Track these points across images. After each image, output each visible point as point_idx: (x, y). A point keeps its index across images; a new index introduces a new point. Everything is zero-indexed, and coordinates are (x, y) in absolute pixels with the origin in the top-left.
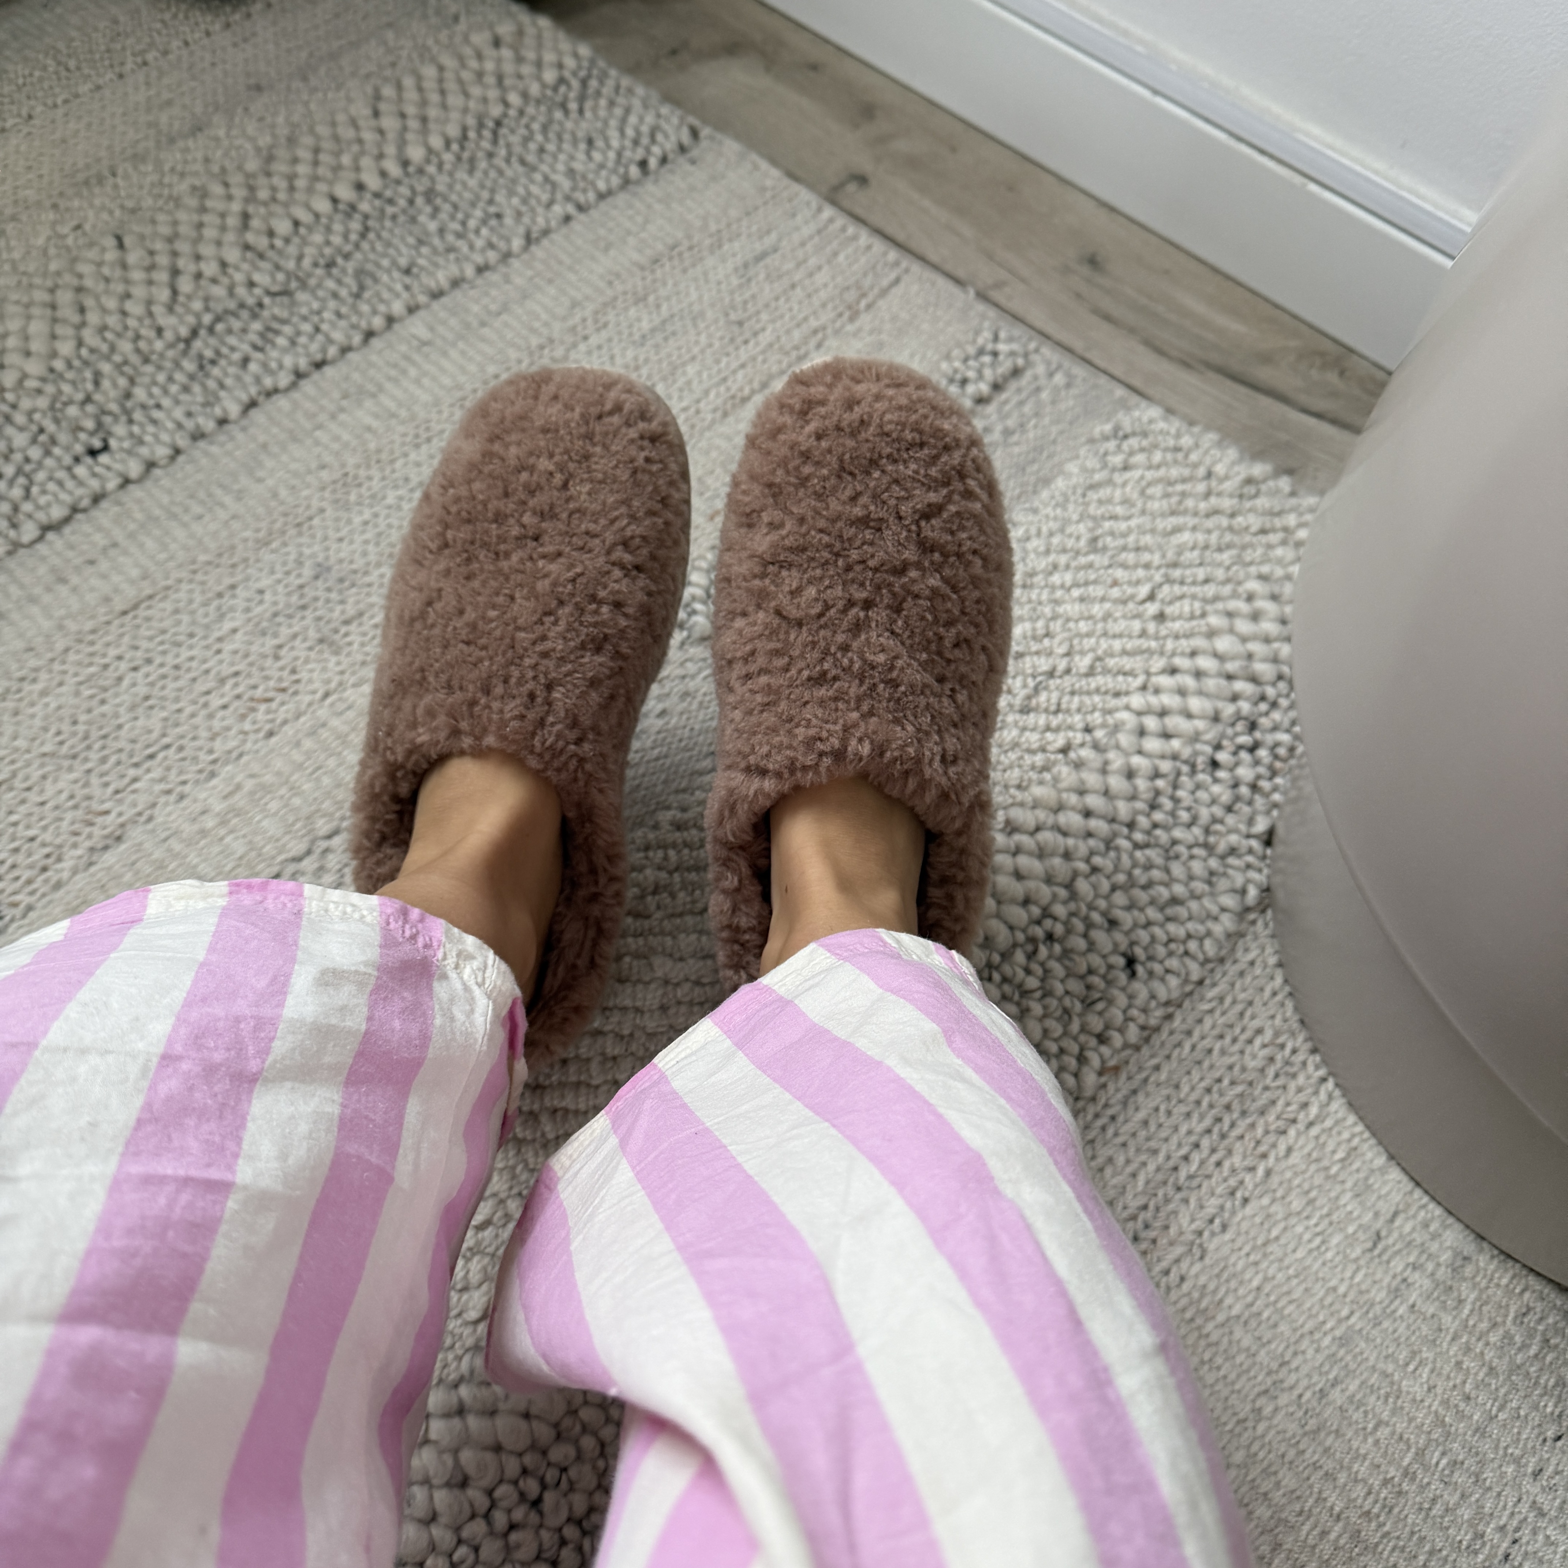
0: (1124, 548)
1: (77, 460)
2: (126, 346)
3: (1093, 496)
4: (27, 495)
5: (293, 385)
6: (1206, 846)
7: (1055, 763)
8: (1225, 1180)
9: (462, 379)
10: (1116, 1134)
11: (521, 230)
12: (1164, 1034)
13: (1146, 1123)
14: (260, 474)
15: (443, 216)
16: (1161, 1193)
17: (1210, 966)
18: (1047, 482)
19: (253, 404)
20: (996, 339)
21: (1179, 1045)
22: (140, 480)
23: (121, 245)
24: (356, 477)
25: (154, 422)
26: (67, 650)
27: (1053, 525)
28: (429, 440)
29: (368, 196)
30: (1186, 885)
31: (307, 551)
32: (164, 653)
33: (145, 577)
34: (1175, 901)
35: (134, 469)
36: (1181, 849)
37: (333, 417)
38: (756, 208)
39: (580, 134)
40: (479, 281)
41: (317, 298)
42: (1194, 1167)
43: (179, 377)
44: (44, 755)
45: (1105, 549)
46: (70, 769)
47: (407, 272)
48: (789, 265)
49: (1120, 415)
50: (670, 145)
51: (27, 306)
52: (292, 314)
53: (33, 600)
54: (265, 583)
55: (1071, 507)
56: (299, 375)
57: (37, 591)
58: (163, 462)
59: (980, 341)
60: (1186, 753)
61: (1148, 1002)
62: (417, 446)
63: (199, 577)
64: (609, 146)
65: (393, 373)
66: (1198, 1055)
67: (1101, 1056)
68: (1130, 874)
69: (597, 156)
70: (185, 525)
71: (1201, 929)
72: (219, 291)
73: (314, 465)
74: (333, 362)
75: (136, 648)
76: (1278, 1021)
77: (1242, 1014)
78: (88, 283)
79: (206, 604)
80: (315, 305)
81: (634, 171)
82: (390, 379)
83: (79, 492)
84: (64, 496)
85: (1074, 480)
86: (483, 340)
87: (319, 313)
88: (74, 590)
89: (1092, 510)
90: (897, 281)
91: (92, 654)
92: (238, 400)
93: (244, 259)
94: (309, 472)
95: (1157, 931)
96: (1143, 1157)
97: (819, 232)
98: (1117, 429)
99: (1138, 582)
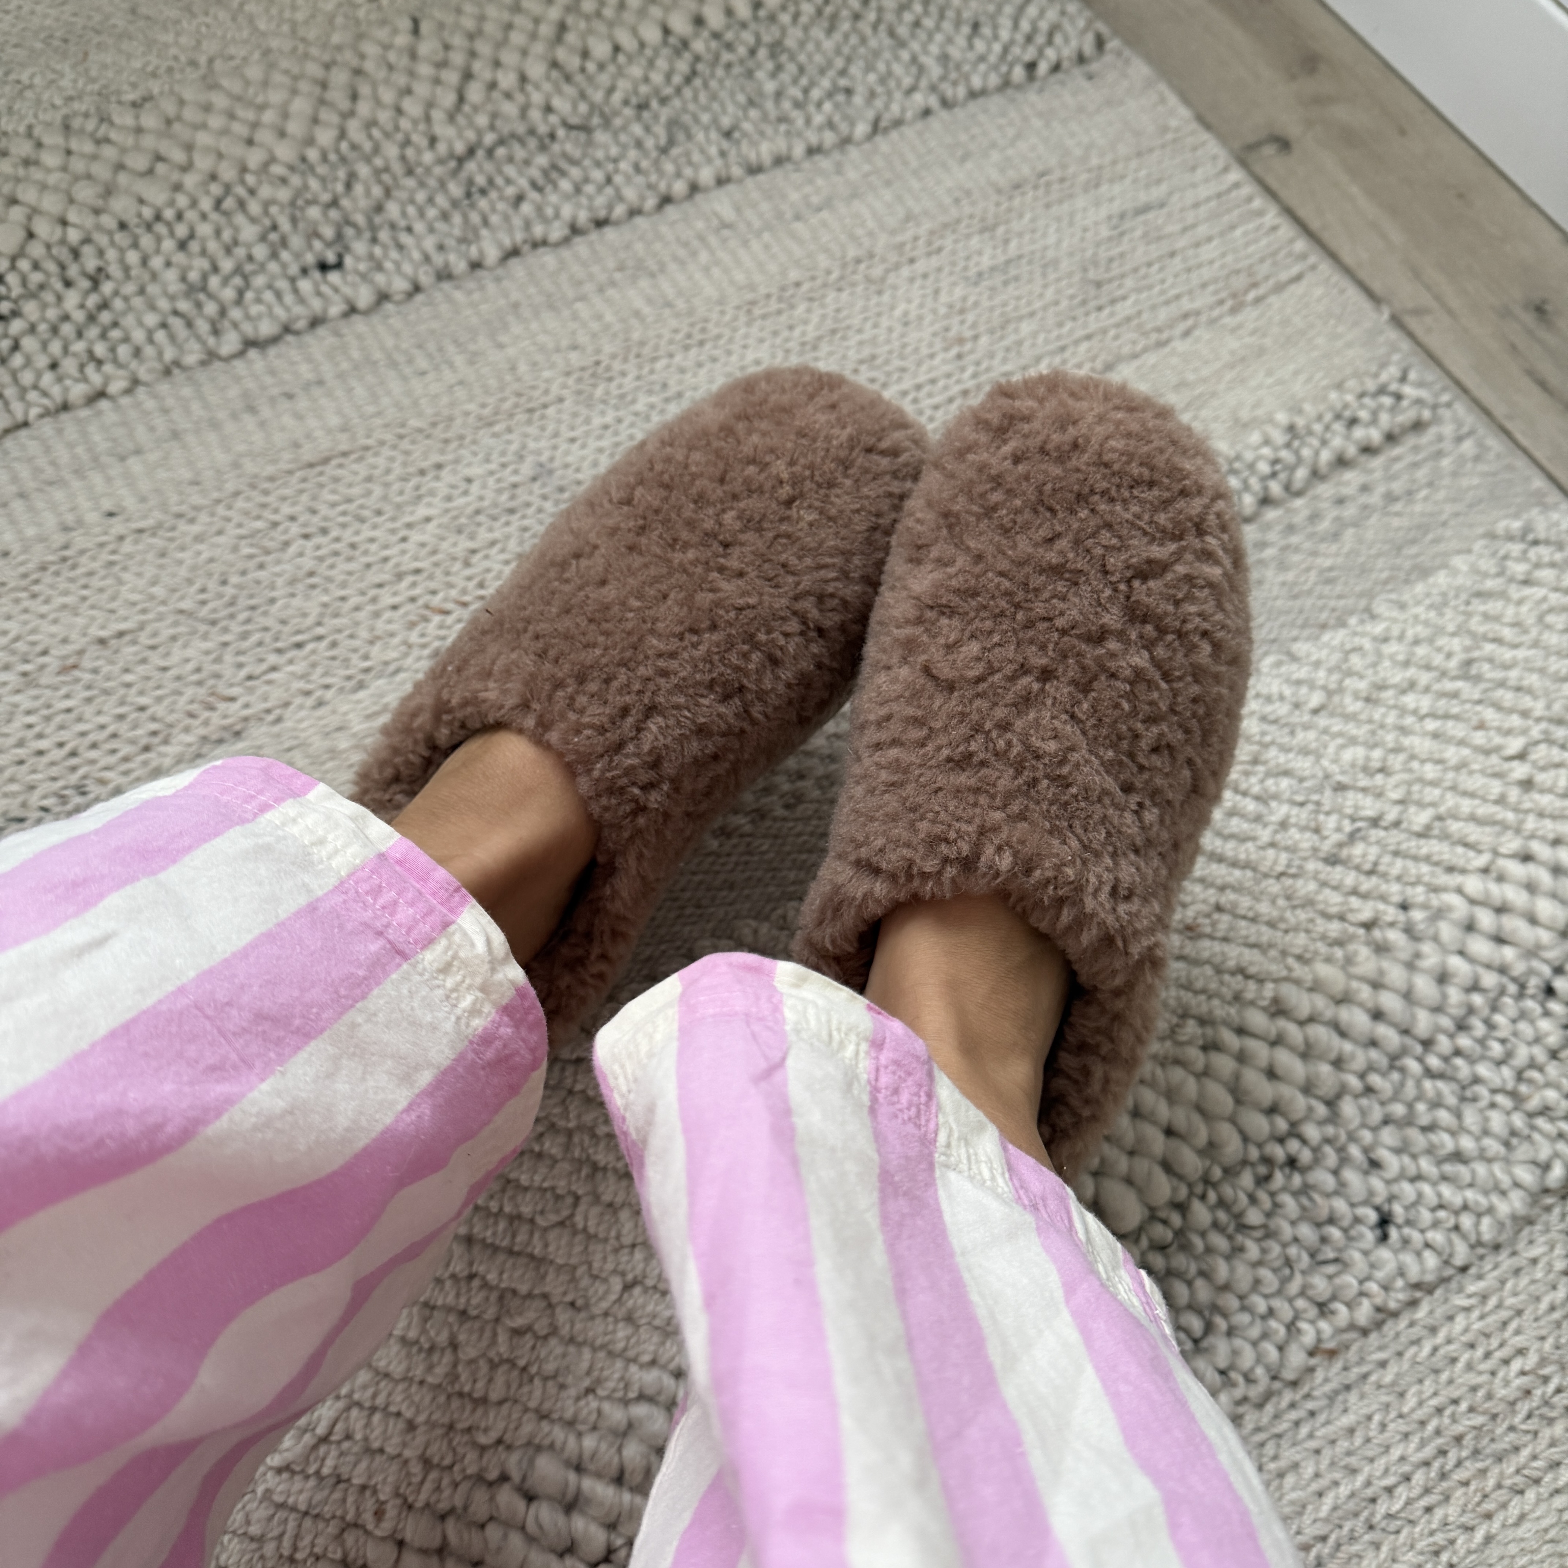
0: (1502, 684)
1: (304, 271)
2: (392, 151)
3: (1479, 606)
4: (239, 300)
5: (566, 241)
6: (1513, 1094)
7: (1352, 938)
8: (1432, 1533)
9: (758, 278)
10: (1311, 1436)
11: (870, 114)
12: (1403, 1323)
13: (1351, 1431)
14: (503, 338)
15: (785, 77)
16: (1348, 1526)
17: (1481, 1251)
18: (1425, 573)
19: (514, 252)
20: (1403, 379)
21: (1417, 1342)
22: (367, 313)
23: (416, 31)
24: (608, 369)
25: (400, 247)
26: (237, 494)
27: (1421, 631)
28: (701, 343)
29: (705, 34)
30: (1478, 1139)
31: (532, 445)
32: (344, 526)
33: (344, 429)
34: (1458, 1156)
35: (364, 297)
36: (1482, 1091)
37: (601, 290)
38: (1151, 150)
39: (966, 15)
40: (806, 165)
41: (617, 142)
42: (1397, 1506)
43: (441, 200)
44: (181, 612)
45: (1478, 679)
46: (205, 637)
47: (728, 134)
48: (1173, 228)
49: (1535, 512)
50: (1068, 52)
51: (296, 78)
52: (585, 155)
53: (215, 425)
54: (475, 471)
55: (1449, 613)
56: (575, 230)
57: (222, 415)
58: (398, 297)
59: (1384, 377)
60: (1519, 968)
61: (1393, 1279)
62: (687, 348)
63: (405, 445)
64: (996, 37)
65: (682, 253)
66: (1438, 1360)
67: (1318, 1332)
68: (1410, 1106)
69: (980, 46)
70: (405, 379)
71: (1483, 1201)
72: (510, 109)
73: (565, 343)
74: (617, 223)
75: (314, 512)
76: (1548, 1345)
77: (1505, 1324)
78: (369, 66)
79: (404, 479)
80: (614, 151)
81: (1018, 73)
82: (675, 258)
83: (298, 310)
84: (279, 311)
85: (1460, 580)
86: (794, 236)
87: (615, 161)
88: (262, 424)
89: (1475, 624)
90: (1298, 278)
91: (264, 506)
92: (500, 245)
93: (548, 78)
94: (558, 350)
95: (1426, 1189)
96: (1337, 1475)
97: (1219, 195)
98: (1527, 530)
99: (1508, 732)
